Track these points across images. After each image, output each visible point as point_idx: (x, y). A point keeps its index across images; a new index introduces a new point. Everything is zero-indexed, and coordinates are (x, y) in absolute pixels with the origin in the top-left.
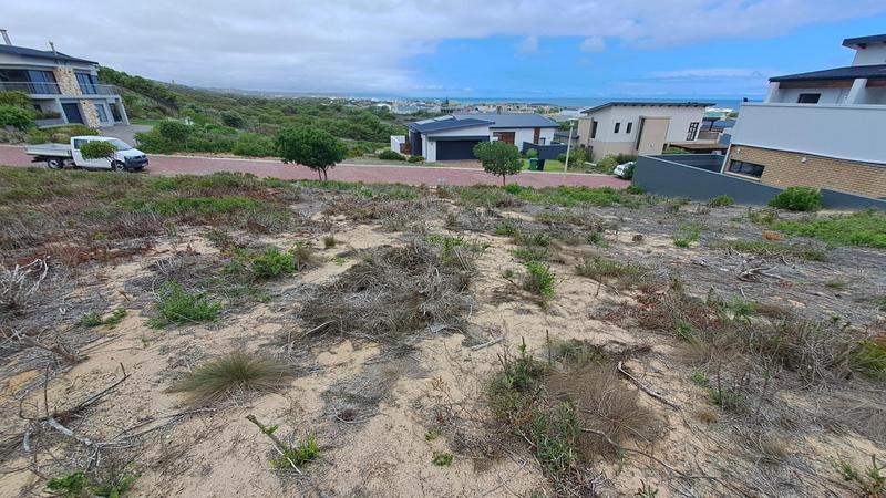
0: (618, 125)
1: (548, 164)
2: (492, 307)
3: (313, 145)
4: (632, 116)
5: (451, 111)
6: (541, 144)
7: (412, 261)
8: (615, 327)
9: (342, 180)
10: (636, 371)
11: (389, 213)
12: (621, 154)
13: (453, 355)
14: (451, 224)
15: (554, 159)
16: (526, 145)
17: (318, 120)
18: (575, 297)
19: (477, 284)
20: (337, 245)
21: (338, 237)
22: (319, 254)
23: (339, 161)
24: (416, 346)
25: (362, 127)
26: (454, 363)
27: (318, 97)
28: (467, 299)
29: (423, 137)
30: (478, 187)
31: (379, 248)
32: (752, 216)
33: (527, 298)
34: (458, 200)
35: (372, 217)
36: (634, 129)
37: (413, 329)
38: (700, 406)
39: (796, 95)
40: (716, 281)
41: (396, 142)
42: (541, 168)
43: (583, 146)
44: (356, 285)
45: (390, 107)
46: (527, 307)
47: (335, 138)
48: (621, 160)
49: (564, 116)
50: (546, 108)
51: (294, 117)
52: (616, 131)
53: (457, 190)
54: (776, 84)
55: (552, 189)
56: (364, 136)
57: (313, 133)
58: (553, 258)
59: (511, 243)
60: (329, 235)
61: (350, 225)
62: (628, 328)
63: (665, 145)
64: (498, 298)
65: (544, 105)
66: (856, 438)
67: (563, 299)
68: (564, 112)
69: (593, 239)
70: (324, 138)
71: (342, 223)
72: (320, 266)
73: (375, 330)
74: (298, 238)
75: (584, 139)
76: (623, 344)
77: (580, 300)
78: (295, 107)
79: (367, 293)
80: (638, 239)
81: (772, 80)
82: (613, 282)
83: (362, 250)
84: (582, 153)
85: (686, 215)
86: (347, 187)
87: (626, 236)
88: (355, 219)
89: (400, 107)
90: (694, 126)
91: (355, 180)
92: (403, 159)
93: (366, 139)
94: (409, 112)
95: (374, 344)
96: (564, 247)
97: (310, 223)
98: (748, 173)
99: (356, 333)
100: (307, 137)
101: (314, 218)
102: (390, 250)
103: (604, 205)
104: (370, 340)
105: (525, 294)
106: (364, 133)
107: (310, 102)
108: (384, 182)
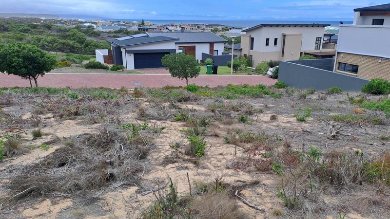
0: (268, 40)
1: (220, 69)
2: (161, 168)
3: (24, 58)
4: (277, 33)
5: (147, 30)
6: (215, 54)
7: (104, 142)
8: (242, 172)
9: (52, 86)
10: (247, 195)
11: (91, 110)
12: (271, 61)
13: (127, 199)
14: (143, 115)
15: (224, 65)
16: (204, 56)
17: (29, 37)
18: (221, 157)
19: (153, 154)
20: (43, 136)
21: (44, 130)
22: (28, 144)
23: (48, 71)
24: (101, 197)
25: (71, 43)
26: (127, 204)
27: (29, 17)
28: (143, 164)
29: (123, 50)
30: (167, 88)
31: (80, 136)
32: (351, 99)
33: (187, 160)
34: (150, 98)
35: (76, 114)
36: (279, 42)
37: (100, 187)
38: (277, 208)
39: (370, 19)
40: (314, 141)
41: (100, 55)
42: (215, 72)
43: (245, 55)
44: (57, 162)
45: (95, 26)
46: (186, 165)
47: (45, 52)
48: (271, 65)
49: (232, 34)
50: (220, 28)
51: (6, 34)
52: (267, 44)
53: (150, 91)
54: (358, 13)
55: (223, 88)
56: (72, 50)
57: (24, 48)
58: (210, 134)
59: (184, 125)
60: (36, 129)
61: (56, 121)
62: (249, 172)
63: (301, 53)
64: (168, 161)
65: (218, 25)
66: (354, 213)
67: (212, 159)
68: (232, 31)
69: (243, 120)
70: (33, 53)
71: (49, 120)
72: (28, 152)
73: (70, 190)
74: (10, 134)
75: (246, 50)
76: (244, 182)
77: (224, 158)
78: (6, 26)
79: (65, 167)
80: (273, 118)
81: (356, 10)
82: (248, 146)
83: (64, 138)
84: (245, 60)
85: (310, 101)
86: (55, 91)
87: (266, 117)
88: (61, 116)
89: (103, 25)
90: (318, 40)
91: (64, 86)
92: (105, 68)
93: (73, 52)
94: (112, 30)
95: (69, 200)
96: (221, 126)
97: (20, 121)
98: (350, 71)
99: (54, 194)
100: (18, 51)
101: (24, 118)
102: (88, 136)
103: (257, 96)
104: (65, 198)
105: (186, 157)
106: (73, 47)
107: (21, 21)
108: (88, 87)
